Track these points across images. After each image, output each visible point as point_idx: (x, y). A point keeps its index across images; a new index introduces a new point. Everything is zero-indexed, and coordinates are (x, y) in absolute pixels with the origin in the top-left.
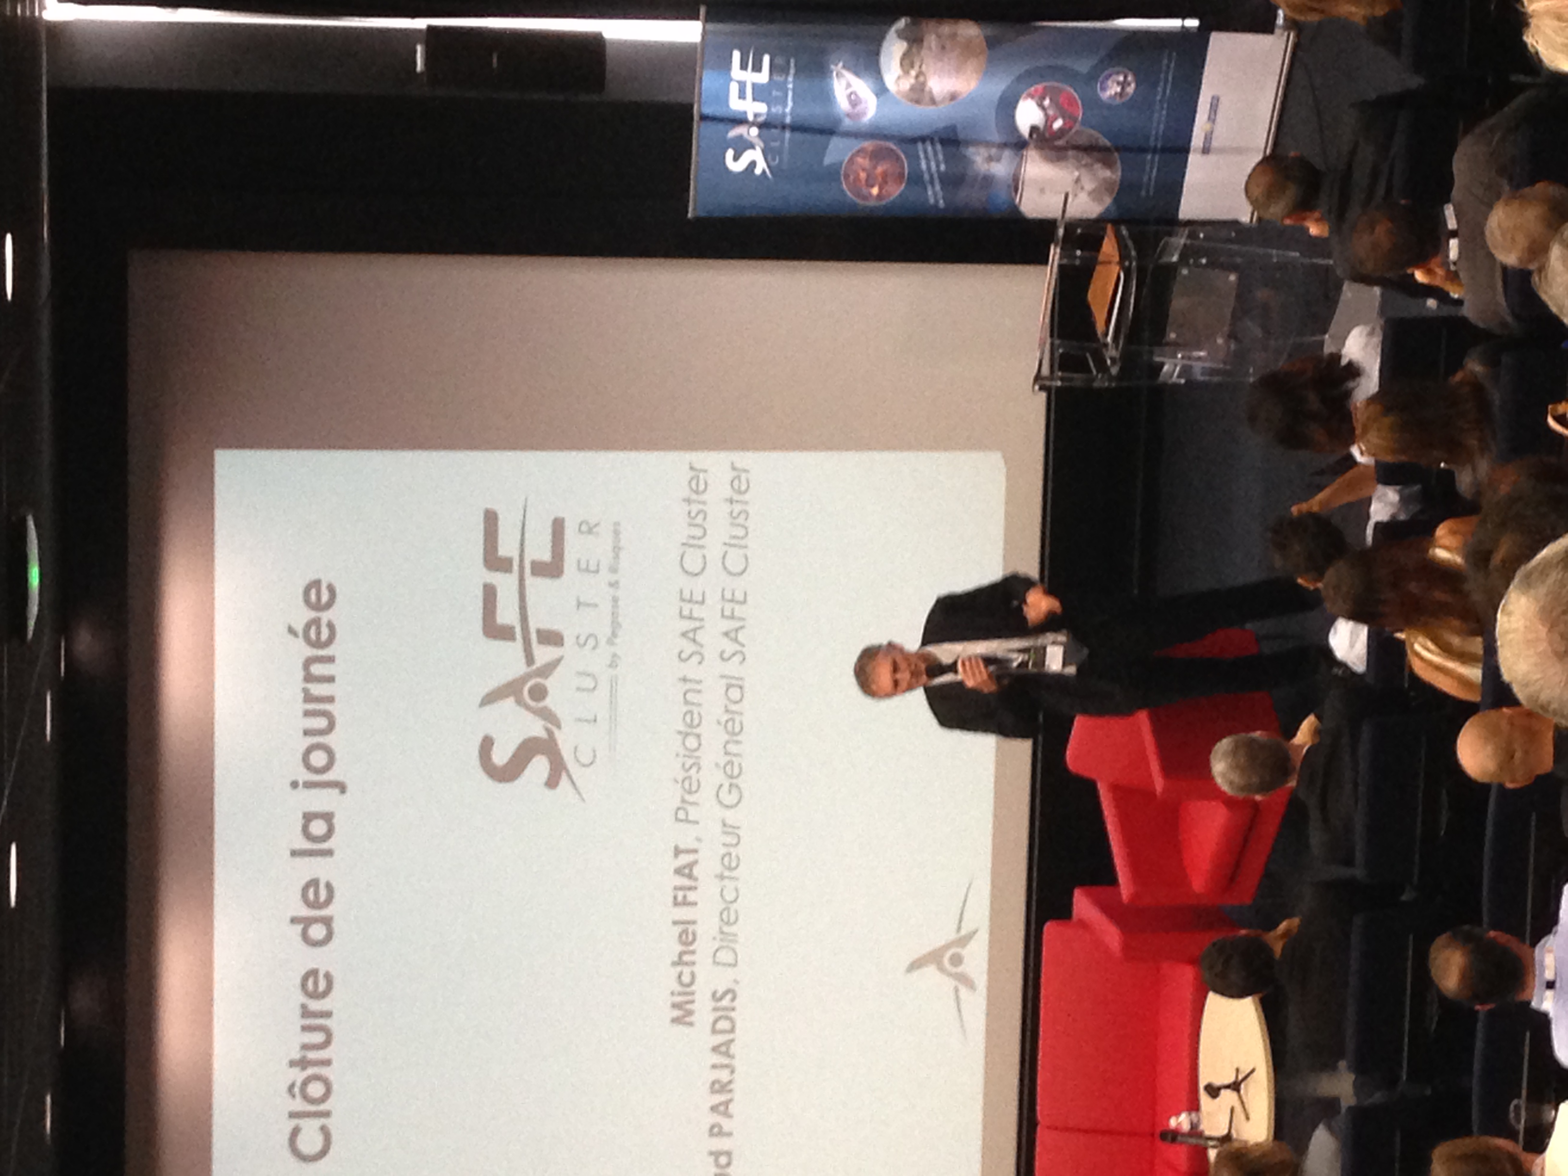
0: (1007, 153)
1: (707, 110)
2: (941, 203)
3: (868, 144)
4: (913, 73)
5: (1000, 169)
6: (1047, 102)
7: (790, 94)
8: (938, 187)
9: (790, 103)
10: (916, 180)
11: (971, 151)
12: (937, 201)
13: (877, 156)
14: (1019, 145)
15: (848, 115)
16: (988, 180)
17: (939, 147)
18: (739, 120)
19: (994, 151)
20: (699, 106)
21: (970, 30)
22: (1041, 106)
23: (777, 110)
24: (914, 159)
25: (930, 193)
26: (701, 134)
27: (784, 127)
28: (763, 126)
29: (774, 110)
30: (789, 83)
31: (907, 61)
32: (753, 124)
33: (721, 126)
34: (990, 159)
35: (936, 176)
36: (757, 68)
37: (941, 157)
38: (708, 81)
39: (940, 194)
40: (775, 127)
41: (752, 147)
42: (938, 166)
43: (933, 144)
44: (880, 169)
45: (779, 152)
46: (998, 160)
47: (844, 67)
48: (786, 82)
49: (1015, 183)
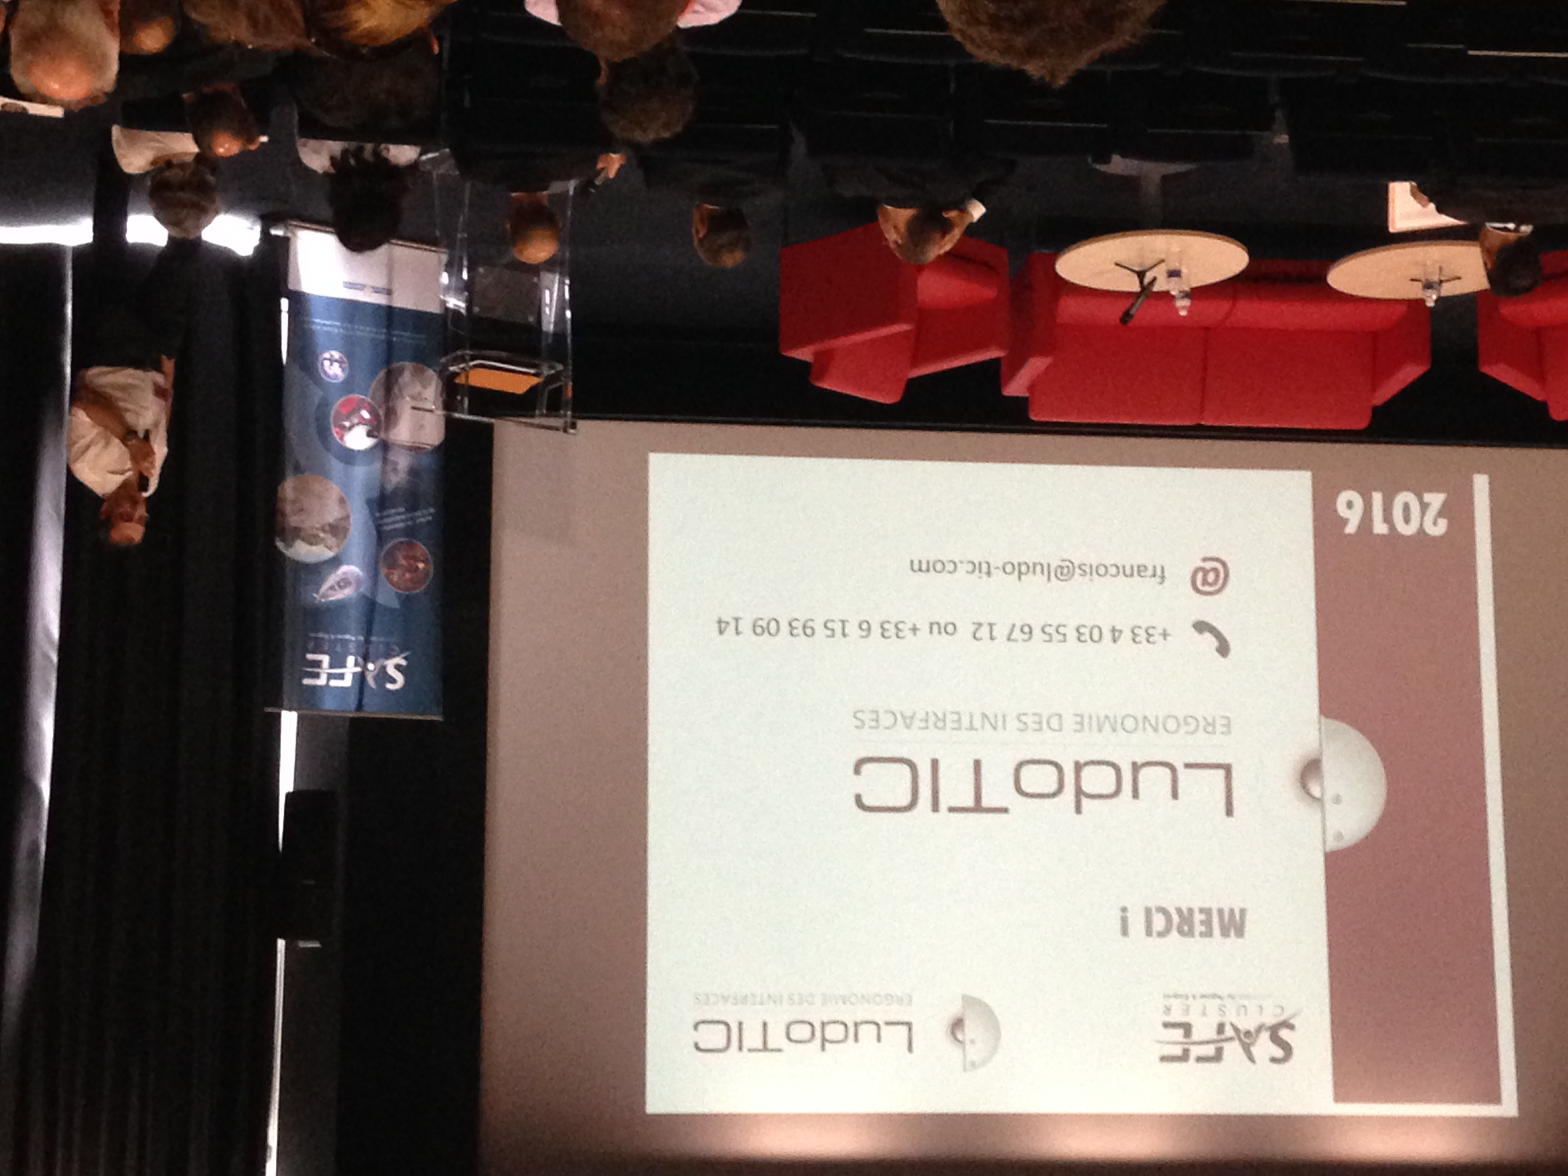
0: (392, 457)
1: (353, 705)
2: (432, 510)
3: (383, 571)
4: (322, 535)
5: (403, 462)
6: (347, 424)
7: (339, 637)
8: (419, 513)
9: (347, 637)
10: (411, 532)
11: (389, 488)
12: (430, 514)
13: (392, 565)
14: (384, 447)
15: (358, 587)
16: (413, 472)
17: (385, 513)
18: (361, 679)
19: (389, 468)
20: (350, 712)
21: (289, 488)
22: (350, 428)
23: (352, 647)
24: (396, 533)
25: (422, 520)
26: (373, 709)
27: (367, 641)
28: (366, 658)
29: (353, 650)
30: (330, 638)
31: (312, 540)
32: (365, 668)
33: (367, 693)
34: (395, 470)
35: (409, 515)
36: (318, 664)
37: (393, 511)
38: (329, 705)
39: (425, 512)
40: (367, 649)
41: (384, 668)
42: (399, 514)
43: (382, 518)
44: (403, 562)
45: (387, 645)
46: (396, 463)
47: (317, 592)
48: (330, 641)
49: (415, 449)
